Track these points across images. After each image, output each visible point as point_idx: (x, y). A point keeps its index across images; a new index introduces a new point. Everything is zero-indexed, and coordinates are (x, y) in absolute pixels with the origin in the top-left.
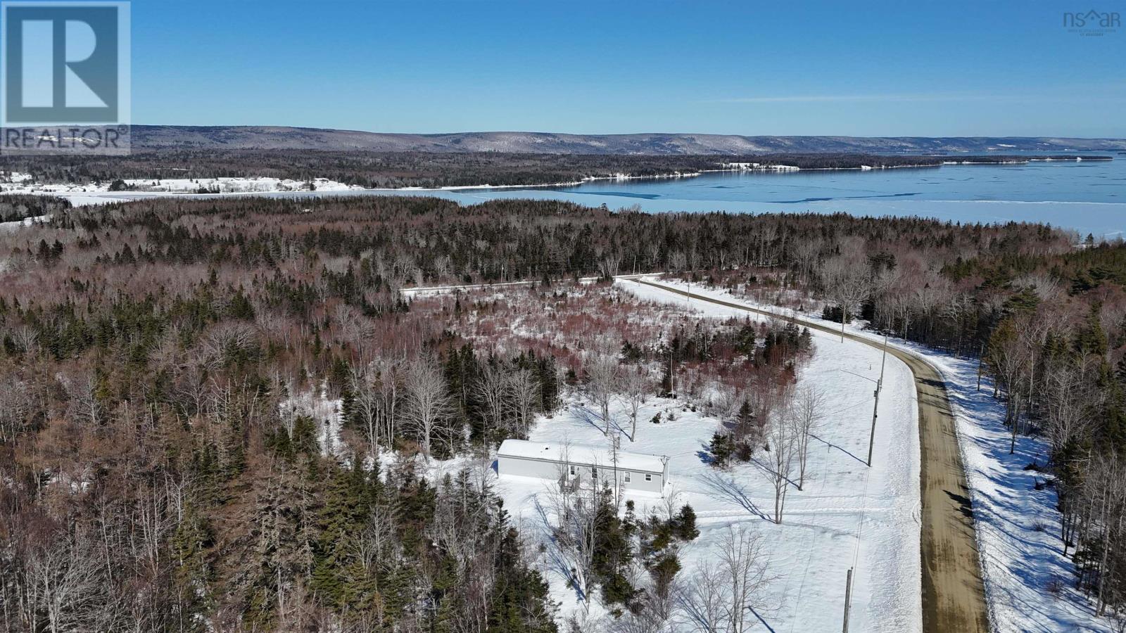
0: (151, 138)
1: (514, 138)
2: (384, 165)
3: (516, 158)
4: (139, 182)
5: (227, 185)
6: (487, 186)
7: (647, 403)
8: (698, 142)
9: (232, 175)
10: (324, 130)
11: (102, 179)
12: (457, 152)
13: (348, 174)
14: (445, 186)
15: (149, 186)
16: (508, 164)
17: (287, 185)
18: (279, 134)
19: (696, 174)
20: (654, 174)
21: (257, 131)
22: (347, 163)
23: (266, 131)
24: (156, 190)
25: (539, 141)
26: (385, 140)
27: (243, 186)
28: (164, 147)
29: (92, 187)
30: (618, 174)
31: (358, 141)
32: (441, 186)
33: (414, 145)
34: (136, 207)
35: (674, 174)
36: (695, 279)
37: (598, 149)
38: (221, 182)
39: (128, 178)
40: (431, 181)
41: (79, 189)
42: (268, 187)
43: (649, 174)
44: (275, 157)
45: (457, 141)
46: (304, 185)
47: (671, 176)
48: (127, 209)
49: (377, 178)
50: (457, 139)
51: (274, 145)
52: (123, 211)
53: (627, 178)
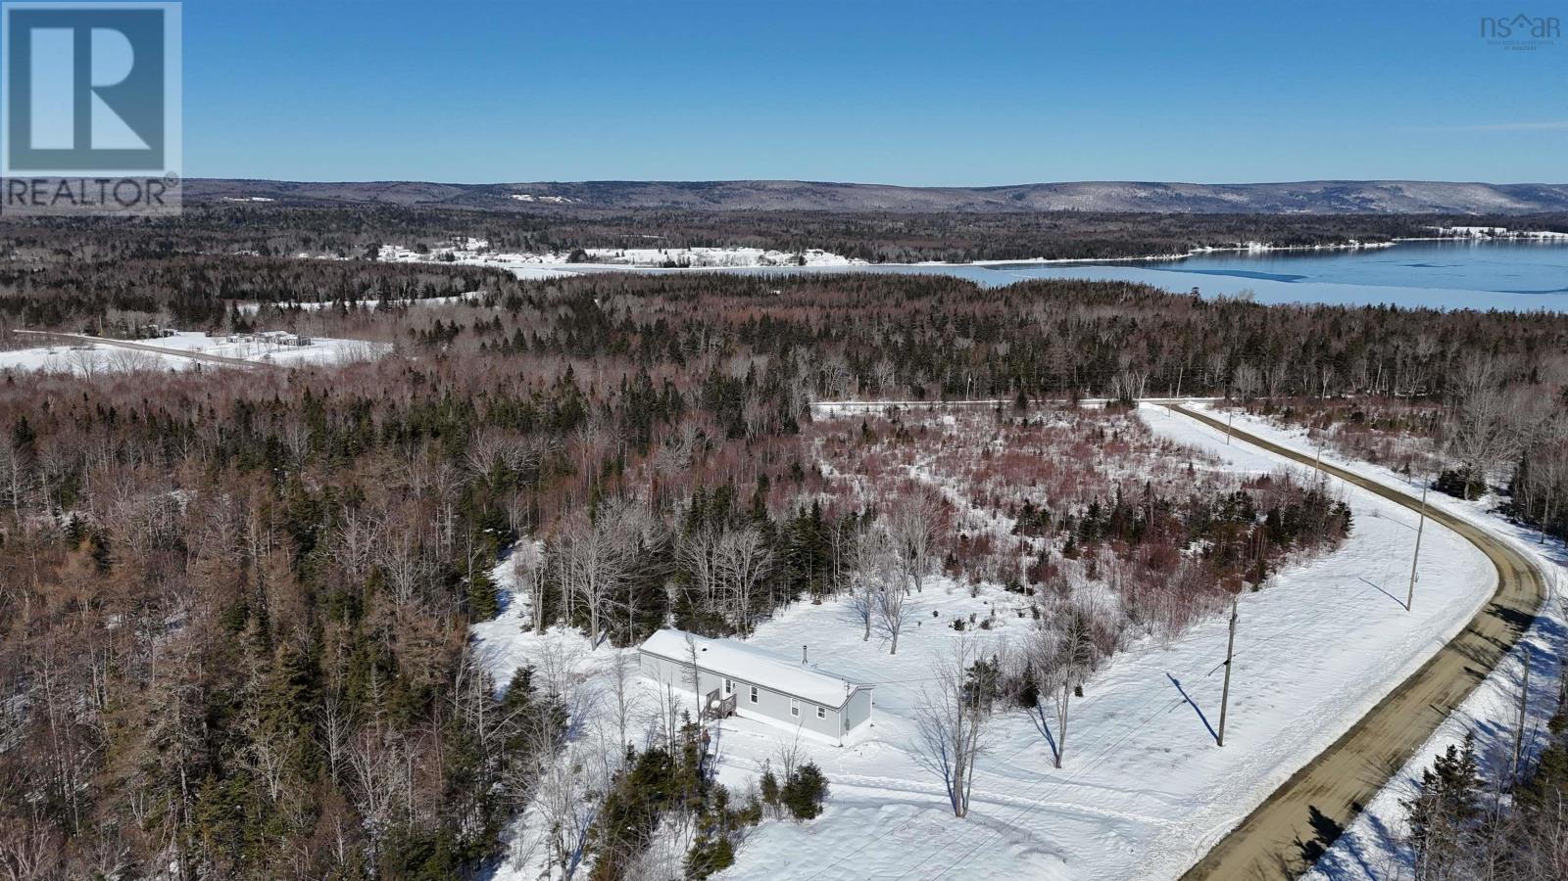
0: (635, 197)
1: (1104, 191)
2: (905, 231)
3: (1097, 219)
4: (602, 252)
5: (700, 256)
6: (1041, 260)
7: (980, 598)
8: (1407, 194)
9: (709, 244)
10: (841, 185)
11: (562, 247)
12: (1015, 211)
13: (851, 244)
14: (979, 259)
15: (611, 257)
16: (1083, 228)
17: (771, 258)
18: (785, 191)
19: (1387, 244)
20: (1312, 243)
21: (758, 187)
22: (856, 228)
23: (770, 187)
24: (618, 263)
25: (1142, 194)
26: (919, 196)
27: (719, 259)
28: (648, 208)
29: (550, 257)
30: (1251, 244)
31: (883, 199)
32: (973, 259)
33: (959, 203)
34: (576, 284)
35: (1347, 243)
36: (1268, 410)
37: (1234, 205)
38: (692, 254)
39: (591, 247)
40: (961, 253)
41: (535, 259)
42: (747, 260)
43: (1304, 243)
44: (771, 221)
45: (1020, 197)
46: (792, 258)
47: (1342, 246)
48: (565, 286)
49: (889, 249)
50: (1019, 193)
51: (776, 205)
52: (560, 288)
53: (1265, 249)
